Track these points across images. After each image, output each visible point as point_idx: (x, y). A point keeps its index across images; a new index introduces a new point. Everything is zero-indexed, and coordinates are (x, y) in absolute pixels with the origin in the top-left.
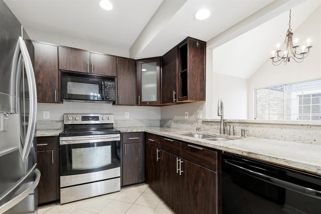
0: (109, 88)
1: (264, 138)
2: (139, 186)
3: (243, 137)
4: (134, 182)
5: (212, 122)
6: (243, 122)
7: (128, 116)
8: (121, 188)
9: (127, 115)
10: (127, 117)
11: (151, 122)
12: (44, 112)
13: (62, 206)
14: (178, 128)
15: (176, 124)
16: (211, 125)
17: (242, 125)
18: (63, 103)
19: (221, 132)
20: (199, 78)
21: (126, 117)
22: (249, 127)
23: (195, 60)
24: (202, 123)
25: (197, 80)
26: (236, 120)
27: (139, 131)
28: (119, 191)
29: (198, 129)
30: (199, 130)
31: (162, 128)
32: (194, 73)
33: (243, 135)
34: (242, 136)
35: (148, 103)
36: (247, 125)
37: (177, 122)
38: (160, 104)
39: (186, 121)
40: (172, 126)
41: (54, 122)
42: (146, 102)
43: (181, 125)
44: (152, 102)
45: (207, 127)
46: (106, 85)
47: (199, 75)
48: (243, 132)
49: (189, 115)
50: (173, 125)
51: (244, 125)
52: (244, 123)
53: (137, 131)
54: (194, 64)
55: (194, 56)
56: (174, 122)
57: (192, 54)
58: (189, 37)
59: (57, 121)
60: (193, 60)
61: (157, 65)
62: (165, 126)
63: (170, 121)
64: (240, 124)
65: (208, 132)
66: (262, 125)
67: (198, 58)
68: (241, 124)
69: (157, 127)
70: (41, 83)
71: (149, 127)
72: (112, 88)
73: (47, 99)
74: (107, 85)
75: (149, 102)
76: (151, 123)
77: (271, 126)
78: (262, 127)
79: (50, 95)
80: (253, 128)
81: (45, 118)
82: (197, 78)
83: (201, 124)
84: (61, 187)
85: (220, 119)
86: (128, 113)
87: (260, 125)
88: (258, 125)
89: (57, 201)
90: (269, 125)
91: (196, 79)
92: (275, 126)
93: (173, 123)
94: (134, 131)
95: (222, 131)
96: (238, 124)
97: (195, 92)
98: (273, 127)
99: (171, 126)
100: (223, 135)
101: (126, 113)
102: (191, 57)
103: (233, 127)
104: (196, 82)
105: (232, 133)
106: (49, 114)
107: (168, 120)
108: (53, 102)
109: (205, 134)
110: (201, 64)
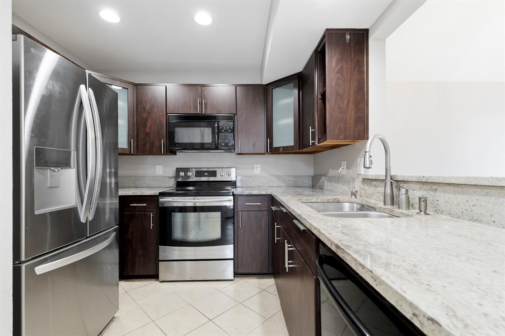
0: (225, 131)
1: (469, 221)
2: (264, 278)
3: (422, 213)
4: (254, 272)
5: (376, 180)
6: (424, 180)
7: (259, 169)
8: (234, 276)
9: (257, 168)
10: (257, 171)
11: (296, 179)
12: (157, 166)
13: (161, 283)
14: (332, 191)
15: (329, 184)
16: (375, 186)
17: (425, 187)
18: (176, 155)
19: (386, 200)
20: (352, 100)
21: (255, 172)
22: (438, 194)
23: (342, 68)
24: (363, 181)
25: (348, 102)
26: (413, 177)
27: (263, 193)
28: (232, 280)
29: (354, 194)
30: (355, 196)
31: (314, 190)
32: (340, 90)
33: (423, 208)
34: (421, 211)
35: (281, 149)
36: (434, 187)
37: (331, 179)
38: (300, 149)
39: (341, 177)
40: (325, 188)
41: (166, 178)
42: (279, 148)
43: (335, 184)
44: (287, 147)
45: (369, 189)
46: (221, 128)
47: (352, 92)
48: (423, 204)
49: (348, 168)
50: (327, 185)
51: (429, 187)
52: (427, 182)
53: (259, 193)
54: (340, 76)
55: (340, 60)
56: (328, 180)
57: (336, 57)
58: (327, 30)
59: (169, 177)
60: (338, 67)
61: (294, 87)
62: (318, 185)
63: (323, 178)
64: (421, 185)
65: (369, 200)
66: (465, 189)
67: (349, 63)
68: (423, 186)
69: (306, 187)
70: (149, 132)
71: (293, 188)
72: (229, 131)
73: (154, 151)
74: (223, 127)
75: (283, 147)
76: (295, 182)
77: (485, 191)
78: (464, 194)
79: (157, 145)
80: (446, 195)
81: (158, 173)
82: (346, 100)
83: (361, 183)
84: (160, 259)
85: (385, 174)
86: (259, 166)
87: (460, 189)
88: (456, 189)
89: (155, 276)
90: (480, 190)
91: (346, 102)
92: (493, 191)
93: (326, 181)
94: (255, 192)
95: (389, 200)
96: (417, 186)
97: (342, 126)
98: (488, 193)
99: (323, 186)
100: (389, 207)
101: (255, 165)
102: (334, 63)
103: (407, 191)
104: (345, 107)
105: (404, 205)
106: (162, 168)
107: (321, 176)
108: (160, 154)
109: (364, 203)
110: (356, 73)
